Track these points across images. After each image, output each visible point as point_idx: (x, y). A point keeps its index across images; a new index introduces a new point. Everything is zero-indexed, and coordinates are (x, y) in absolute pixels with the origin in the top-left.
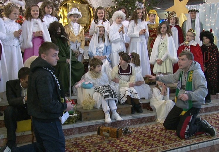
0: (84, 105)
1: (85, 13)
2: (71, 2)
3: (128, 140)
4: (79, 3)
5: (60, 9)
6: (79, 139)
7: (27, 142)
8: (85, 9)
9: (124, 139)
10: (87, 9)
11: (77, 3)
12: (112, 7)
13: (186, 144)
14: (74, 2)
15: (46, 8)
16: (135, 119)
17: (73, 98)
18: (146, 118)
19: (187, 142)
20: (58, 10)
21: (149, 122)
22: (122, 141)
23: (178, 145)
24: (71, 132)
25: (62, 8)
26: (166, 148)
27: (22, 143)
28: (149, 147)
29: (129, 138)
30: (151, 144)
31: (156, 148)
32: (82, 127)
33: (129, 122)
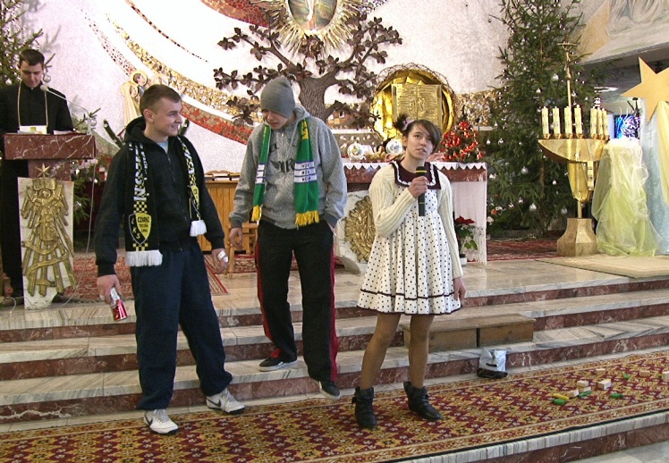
1: (433, 104)
2: (402, 81)
3: (520, 397)
4: (420, 84)
5: (375, 99)
7: (295, 394)
8: (434, 95)
9: (512, 395)
10: (438, 96)
11: (416, 83)
12: (496, 90)
13: (656, 408)
14: (409, 80)
16: (543, 351)
18: (569, 348)
19: (658, 404)
20: (370, 100)
21: (576, 358)
22: (507, 400)
23: (637, 411)
24: (392, 376)
25: (381, 95)
26: (608, 416)
27: (284, 395)
28: (568, 413)
29: (525, 392)
30: (573, 407)
31: (584, 416)
33: (527, 358)
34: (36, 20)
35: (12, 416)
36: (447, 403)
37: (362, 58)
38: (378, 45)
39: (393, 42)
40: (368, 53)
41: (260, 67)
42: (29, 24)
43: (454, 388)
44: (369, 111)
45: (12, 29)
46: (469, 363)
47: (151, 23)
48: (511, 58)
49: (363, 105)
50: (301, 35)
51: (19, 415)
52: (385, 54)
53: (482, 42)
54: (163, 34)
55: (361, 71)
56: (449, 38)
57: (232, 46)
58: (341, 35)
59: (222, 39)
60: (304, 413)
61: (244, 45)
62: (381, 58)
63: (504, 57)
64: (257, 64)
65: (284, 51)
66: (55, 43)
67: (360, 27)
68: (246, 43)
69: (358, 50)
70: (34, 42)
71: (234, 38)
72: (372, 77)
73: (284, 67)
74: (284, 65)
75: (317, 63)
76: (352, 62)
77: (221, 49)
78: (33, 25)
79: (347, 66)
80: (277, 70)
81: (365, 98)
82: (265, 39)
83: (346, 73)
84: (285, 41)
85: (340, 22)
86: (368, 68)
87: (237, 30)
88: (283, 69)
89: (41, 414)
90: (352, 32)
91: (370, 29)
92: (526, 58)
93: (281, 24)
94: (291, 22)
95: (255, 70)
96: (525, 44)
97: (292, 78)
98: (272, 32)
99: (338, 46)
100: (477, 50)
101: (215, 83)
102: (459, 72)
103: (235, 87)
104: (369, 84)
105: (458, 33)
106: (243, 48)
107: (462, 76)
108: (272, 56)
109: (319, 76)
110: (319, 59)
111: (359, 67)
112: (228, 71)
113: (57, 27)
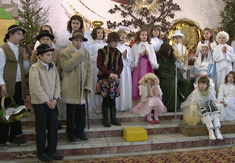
0: (189, 121)
1: (193, 34)
2: (180, 25)
3: (231, 159)
4: (187, 26)
5: (170, 33)
6: (182, 153)
7: (135, 152)
8: (193, 31)
9: (227, 157)
10: (195, 31)
11: (186, 26)
12: (219, 28)
14: (183, 25)
15: (154, 31)
17: (178, 114)
20: (168, 33)
22: (225, 159)
24: (175, 146)
25: (172, 31)
27: (130, 152)
29: (233, 156)
32: (185, 142)
33: (233, 141)
34: (41, 3)
35: (22, 156)
36: (198, 159)
37: (164, 16)
38: (171, 11)
39: (177, 10)
40: (167, 14)
41: (125, 20)
42: (39, 5)
43: (201, 152)
44: (167, 37)
45: (32, 7)
46: (208, 142)
47: (83, 4)
48: (225, 15)
49: (165, 35)
50: (140, 7)
51: (25, 156)
52: (174, 15)
53: (213, 9)
54: (88, 8)
55: (164, 21)
56: (199, 7)
57: (114, 12)
58: (156, 8)
59: (110, 10)
60: (138, 160)
61: (118, 12)
62: (172, 16)
63: (222, 15)
64: (123, 19)
65: (134, 14)
66: (48, 12)
67: (164, 4)
68: (119, 11)
69: (163, 13)
70: (40, 12)
71: (115, 9)
72: (168, 24)
73: (134, 20)
74: (134, 19)
75: (147, 18)
76: (160, 18)
77: (109, 14)
78: (40, 5)
79: (159, 20)
80: (131, 21)
81: (165, 32)
82: (127, 9)
83: (158, 22)
84: (134, 10)
85: (156, 2)
86: (167, 20)
87: (116, 6)
88: (133, 21)
89: (34, 156)
90: (160, 6)
91: (168, 5)
92: (232, 15)
93: (133, 3)
94: (136, 3)
95: (123, 21)
96: (232, 9)
97: (137, 24)
98: (129, 7)
99: (155, 12)
100: (211, 12)
101: (107, 27)
102: (203, 21)
103: (115, 28)
104: (167, 26)
105: (203, 5)
106: (118, 13)
107: (205, 23)
108: (129, 16)
109: (148, 24)
110: (147, 17)
111: (163, 20)
112: (112, 22)
113: (48, 6)
